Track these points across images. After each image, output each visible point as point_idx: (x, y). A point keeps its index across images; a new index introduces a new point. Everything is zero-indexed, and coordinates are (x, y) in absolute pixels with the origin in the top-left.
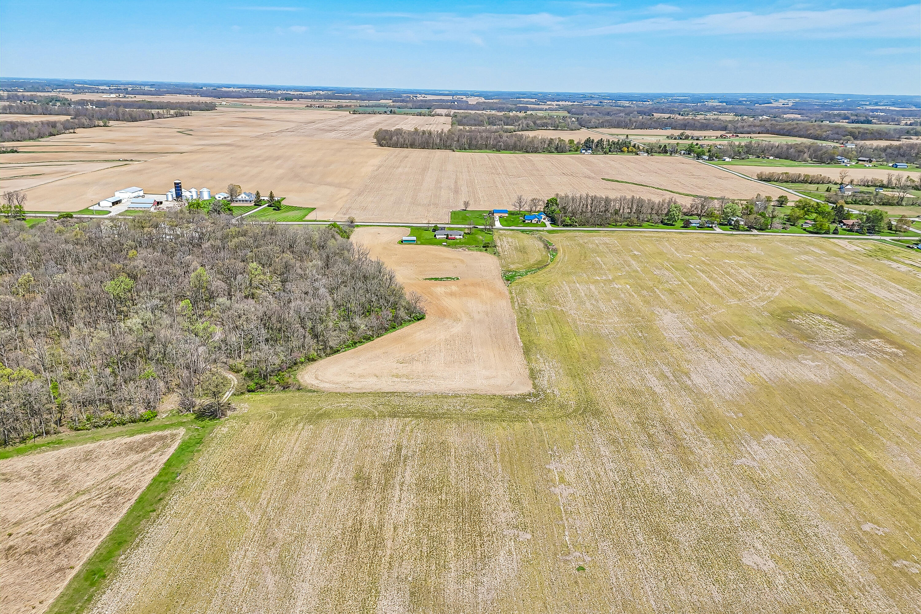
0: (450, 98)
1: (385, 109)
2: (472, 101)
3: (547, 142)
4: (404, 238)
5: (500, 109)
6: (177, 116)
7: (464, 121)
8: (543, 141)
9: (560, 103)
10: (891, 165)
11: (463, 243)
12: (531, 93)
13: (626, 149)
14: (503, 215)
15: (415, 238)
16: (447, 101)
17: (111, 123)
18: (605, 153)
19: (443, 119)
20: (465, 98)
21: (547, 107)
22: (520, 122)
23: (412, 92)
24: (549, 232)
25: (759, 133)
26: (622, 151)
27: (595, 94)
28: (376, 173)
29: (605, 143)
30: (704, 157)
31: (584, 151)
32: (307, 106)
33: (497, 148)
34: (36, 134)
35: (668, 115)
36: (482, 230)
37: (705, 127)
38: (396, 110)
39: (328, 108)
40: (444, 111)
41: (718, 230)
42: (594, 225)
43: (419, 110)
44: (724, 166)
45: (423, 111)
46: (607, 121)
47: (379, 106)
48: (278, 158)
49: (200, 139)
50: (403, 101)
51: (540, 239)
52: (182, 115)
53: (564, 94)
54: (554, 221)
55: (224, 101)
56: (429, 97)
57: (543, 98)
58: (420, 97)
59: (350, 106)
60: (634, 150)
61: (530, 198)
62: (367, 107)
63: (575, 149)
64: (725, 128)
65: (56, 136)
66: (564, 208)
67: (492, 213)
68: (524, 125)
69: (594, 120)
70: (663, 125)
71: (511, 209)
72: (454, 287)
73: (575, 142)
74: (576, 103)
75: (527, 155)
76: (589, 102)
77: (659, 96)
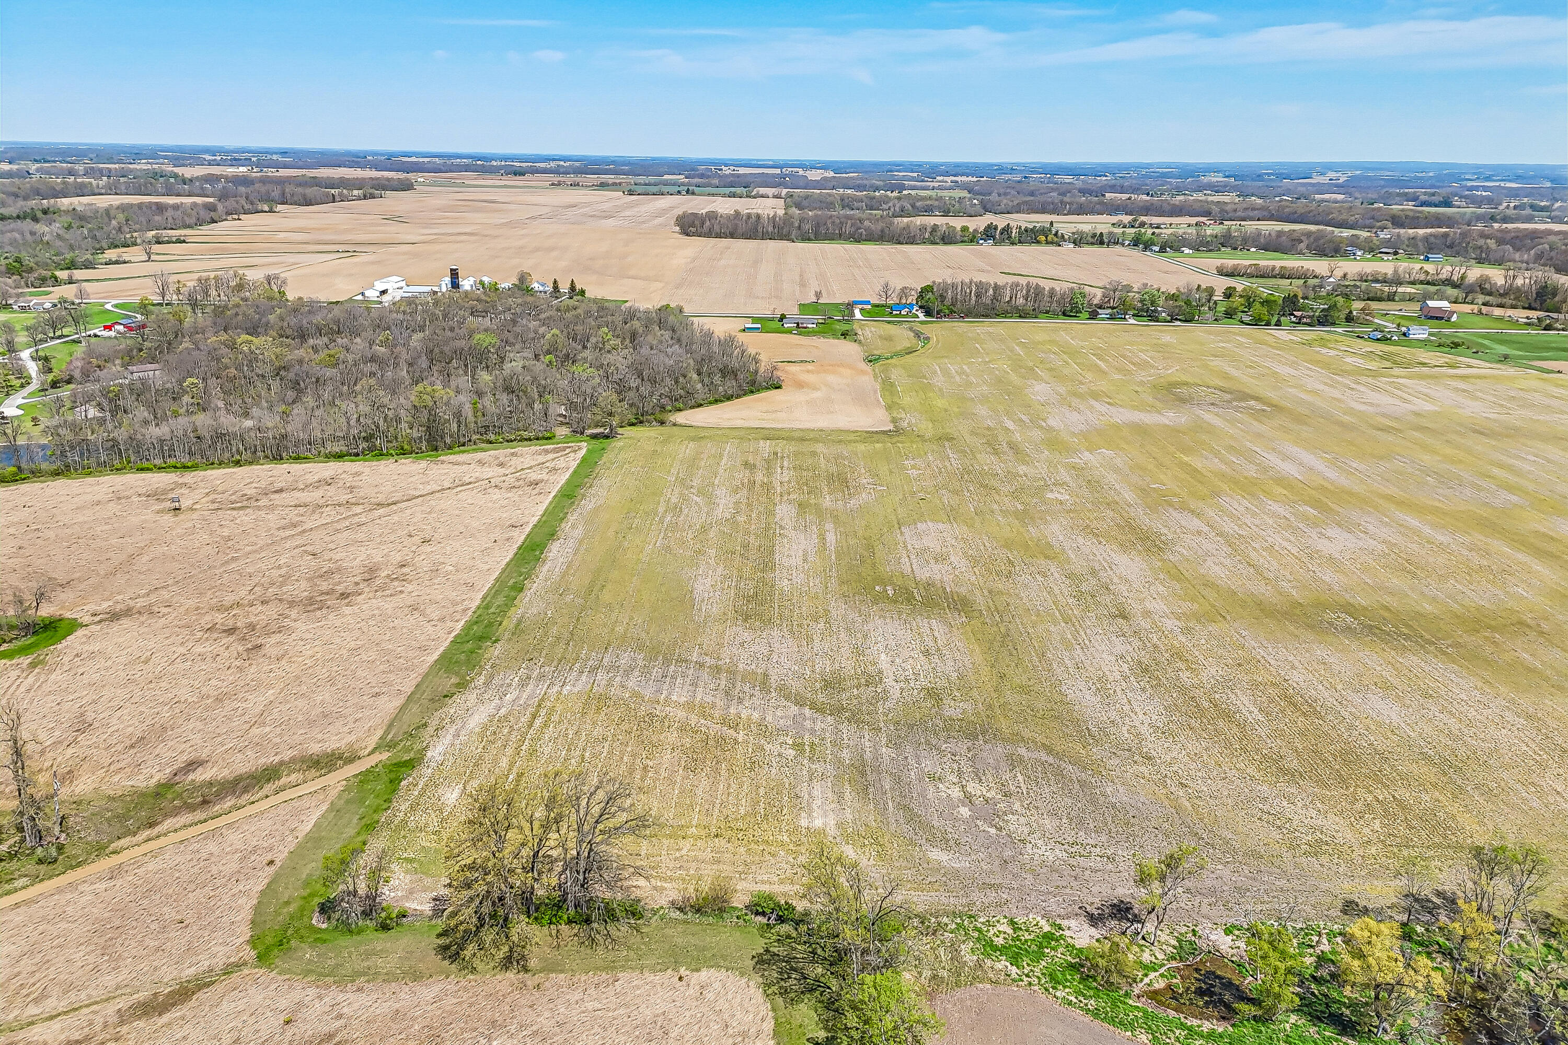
0: (778, 171)
1: (677, 189)
2: (815, 175)
3: (929, 230)
4: (747, 326)
5: (859, 188)
6: (365, 198)
7: (805, 203)
8: (923, 228)
9: (959, 179)
10: (1422, 257)
11: (816, 332)
12: (911, 164)
13: (1043, 238)
14: (865, 307)
15: (759, 326)
16: (774, 176)
17: (280, 207)
18: (1013, 244)
19: (771, 202)
20: (801, 172)
21: (936, 185)
22: (891, 204)
23: (713, 163)
24: (922, 322)
25: (1258, 220)
26: (1038, 242)
27: (1018, 164)
28: (691, 266)
29: (1014, 231)
30: (1155, 248)
31: (981, 242)
32: (553, 184)
33: (857, 238)
34: (193, 221)
35: (1128, 196)
36: (839, 321)
37: (1177, 211)
38: (696, 190)
39: (586, 186)
40: (770, 191)
41: (1132, 321)
42: (977, 316)
43: (733, 190)
44: (1178, 259)
45: (738, 190)
46: (1026, 202)
47: (666, 183)
48: (553, 249)
49: (426, 228)
50: (702, 176)
51: (911, 329)
52: (373, 197)
53: (967, 165)
54: (928, 313)
55: (420, 178)
56: (742, 171)
57: (932, 171)
58: (727, 171)
59: (620, 184)
60: (1056, 239)
61: (899, 287)
62: (646, 185)
63: (971, 238)
64: (1207, 214)
65: (219, 224)
66: (941, 296)
67: (851, 306)
68: (897, 209)
69: (1005, 201)
70: (1113, 209)
71: (875, 301)
72: (810, 367)
73: (971, 230)
74: (985, 179)
75: (899, 246)
76: (1007, 177)
77: (1127, 167)
